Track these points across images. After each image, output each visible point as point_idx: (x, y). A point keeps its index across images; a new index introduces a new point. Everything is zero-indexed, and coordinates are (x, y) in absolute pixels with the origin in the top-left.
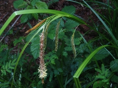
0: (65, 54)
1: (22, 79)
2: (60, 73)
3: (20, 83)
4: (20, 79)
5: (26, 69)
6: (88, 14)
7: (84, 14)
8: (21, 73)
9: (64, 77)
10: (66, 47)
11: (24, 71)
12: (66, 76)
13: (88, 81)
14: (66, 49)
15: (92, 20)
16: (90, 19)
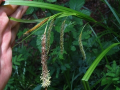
0: (73, 49)
1: (26, 73)
2: (66, 68)
3: (24, 77)
4: (24, 73)
5: (30, 62)
6: (95, 5)
7: (91, 5)
8: (25, 67)
9: (71, 72)
10: (75, 41)
11: (28, 64)
12: (73, 72)
13: (96, 77)
14: (74, 43)
15: (100, 12)
16: (98, 11)
